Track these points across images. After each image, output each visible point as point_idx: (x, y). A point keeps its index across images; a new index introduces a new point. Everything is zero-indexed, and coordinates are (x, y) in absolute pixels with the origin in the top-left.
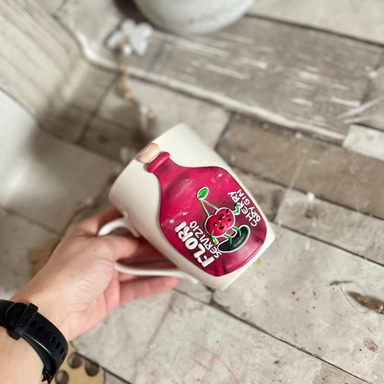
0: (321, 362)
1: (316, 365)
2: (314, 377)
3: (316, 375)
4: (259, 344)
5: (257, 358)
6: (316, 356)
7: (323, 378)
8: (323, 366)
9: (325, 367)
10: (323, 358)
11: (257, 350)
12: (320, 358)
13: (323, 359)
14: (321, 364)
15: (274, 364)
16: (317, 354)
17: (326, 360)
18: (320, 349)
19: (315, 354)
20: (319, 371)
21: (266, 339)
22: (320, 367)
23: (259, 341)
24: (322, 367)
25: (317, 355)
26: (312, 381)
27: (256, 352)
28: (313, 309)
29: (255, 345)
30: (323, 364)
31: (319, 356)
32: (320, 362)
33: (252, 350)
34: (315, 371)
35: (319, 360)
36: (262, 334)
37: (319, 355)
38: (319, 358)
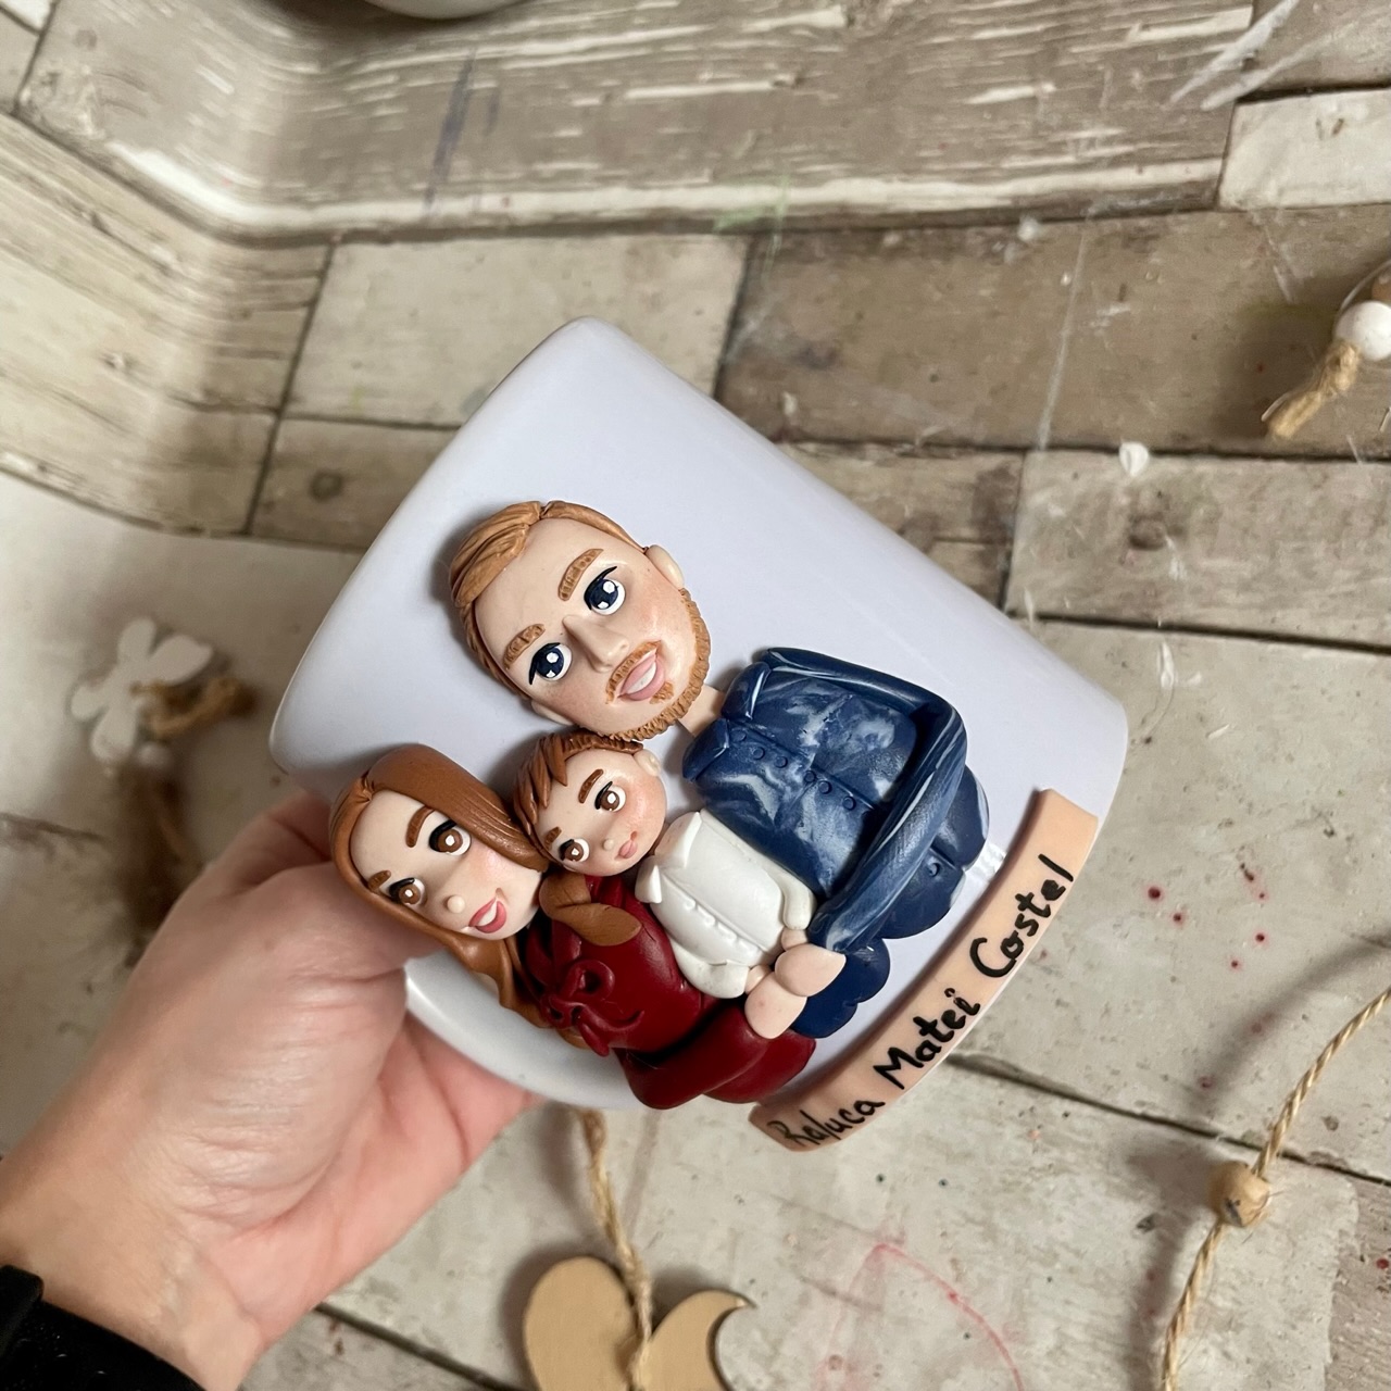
0: (1349, 1185)
1: (1331, 1206)
2: (1334, 1265)
3: (1341, 1250)
4: (1055, 1153)
5: (1060, 1220)
6: (1322, 1161)
7: (1376, 1259)
8: (1365, 1201)
9: (1377, 1207)
10: (1356, 1165)
11: (1051, 1183)
12: (1343, 1167)
13: (1356, 1169)
14: (1353, 1193)
15: (1138, 1232)
16: (1321, 1149)
17: (1371, 1173)
18: (1331, 1123)
19: (1315, 1154)
20: (1353, 1233)
21: (1078, 1124)
22: (1354, 1207)
23: (1053, 1141)
24: (1360, 1207)
25: (1327, 1156)
26: (1330, 1284)
27: (1049, 1194)
28: (1260, 945)
29: (1039, 1161)
30: (1361, 1195)
31: (1338, 1160)
32: (1345, 1188)
33: (1028, 1189)
34: (1334, 1235)
35: (1342, 1179)
36: (1058, 1106)
37: (1336, 1155)
38: (1338, 1170)
